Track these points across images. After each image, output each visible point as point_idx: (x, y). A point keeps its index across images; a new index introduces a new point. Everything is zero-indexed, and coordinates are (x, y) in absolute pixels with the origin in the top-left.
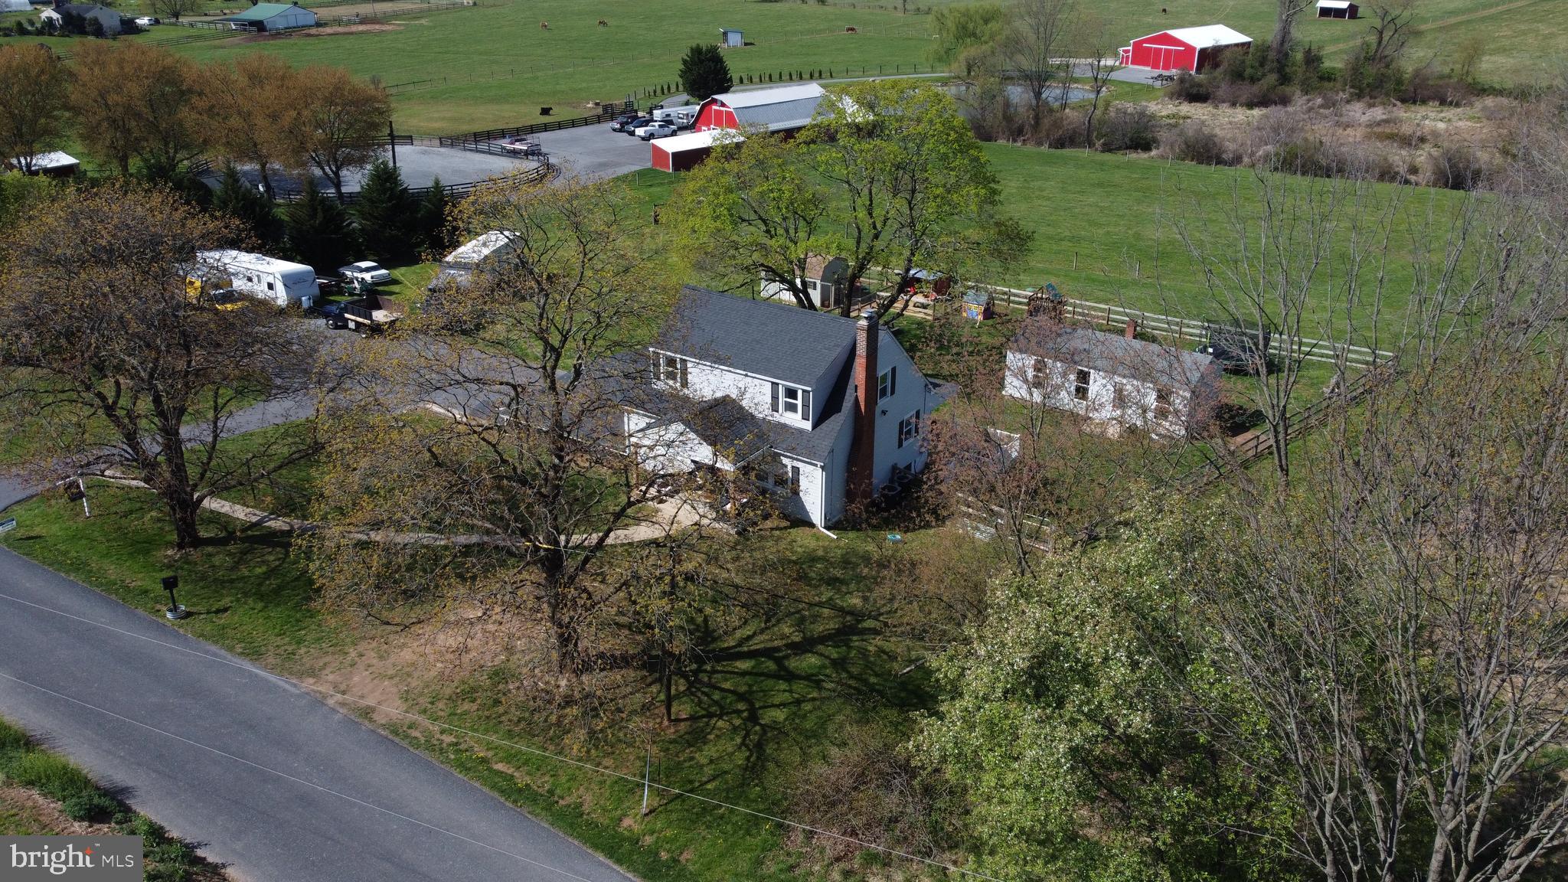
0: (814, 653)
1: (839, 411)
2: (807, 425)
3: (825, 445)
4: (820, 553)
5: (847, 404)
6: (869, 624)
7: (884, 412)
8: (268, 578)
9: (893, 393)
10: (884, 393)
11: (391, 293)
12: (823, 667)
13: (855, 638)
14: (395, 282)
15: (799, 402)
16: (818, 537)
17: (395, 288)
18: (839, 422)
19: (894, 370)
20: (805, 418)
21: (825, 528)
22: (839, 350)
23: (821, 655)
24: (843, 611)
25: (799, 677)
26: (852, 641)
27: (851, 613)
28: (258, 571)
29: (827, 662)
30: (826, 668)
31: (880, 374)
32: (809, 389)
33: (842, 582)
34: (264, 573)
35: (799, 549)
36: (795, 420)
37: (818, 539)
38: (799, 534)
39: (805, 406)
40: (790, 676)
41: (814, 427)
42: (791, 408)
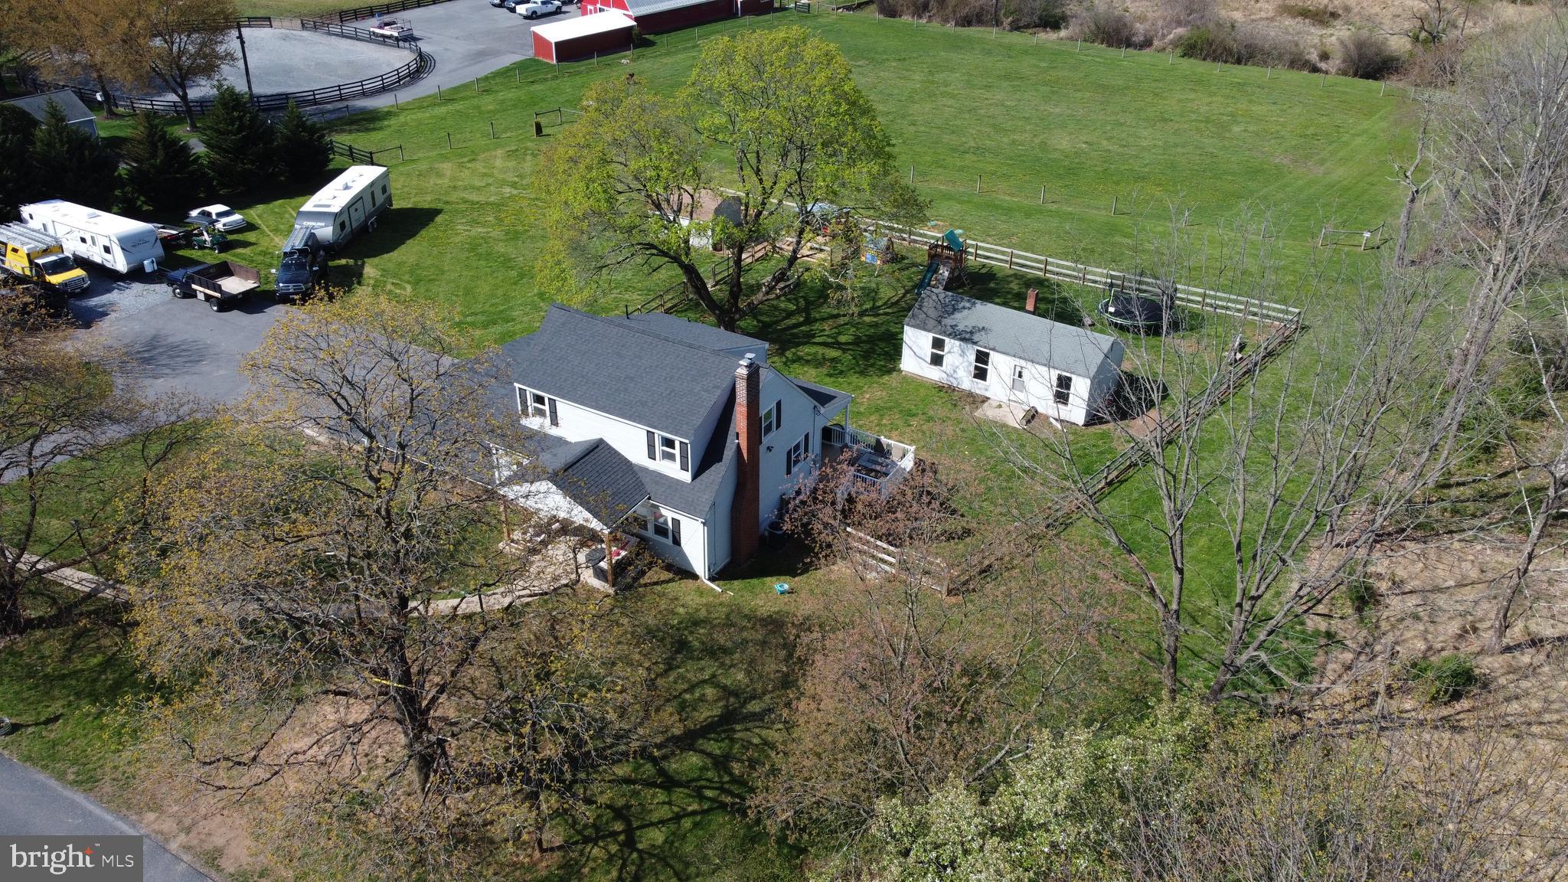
0: (695, 751)
1: (720, 460)
2: (686, 477)
3: (707, 497)
4: (703, 613)
5: (729, 453)
6: (754, 707)
7: (769, 449)
8: (104, 672)
9: (778, 425)
10: (768, 429)
11: (246, 244)
12: (704, 769)
13: (738, 727)
14: (250, 227)
15: (677, 452)
16: (701, 592)
17: (251, 236)
18: (722, 472)
19: (779, 404)
20: (684, 468)
21: (709, 579)
22: (718, 392)
23: (702, 752)
24: (728, 692)
25: (679, 784)
26: (734, 731)
27: (735, 694)
28: (94, 661)
29: (709, 761)
30: (708, 770)
31: (763, 412)
32: (687, 441)
33: (725, 651)
34: (100, 664)
35: (681, 610)
36: (673, 470)
37: (701, 594)
38: (680, 588)
39: (684, 457)
40: (669, 783)
41: (694, 477)
42: (671, 457)
